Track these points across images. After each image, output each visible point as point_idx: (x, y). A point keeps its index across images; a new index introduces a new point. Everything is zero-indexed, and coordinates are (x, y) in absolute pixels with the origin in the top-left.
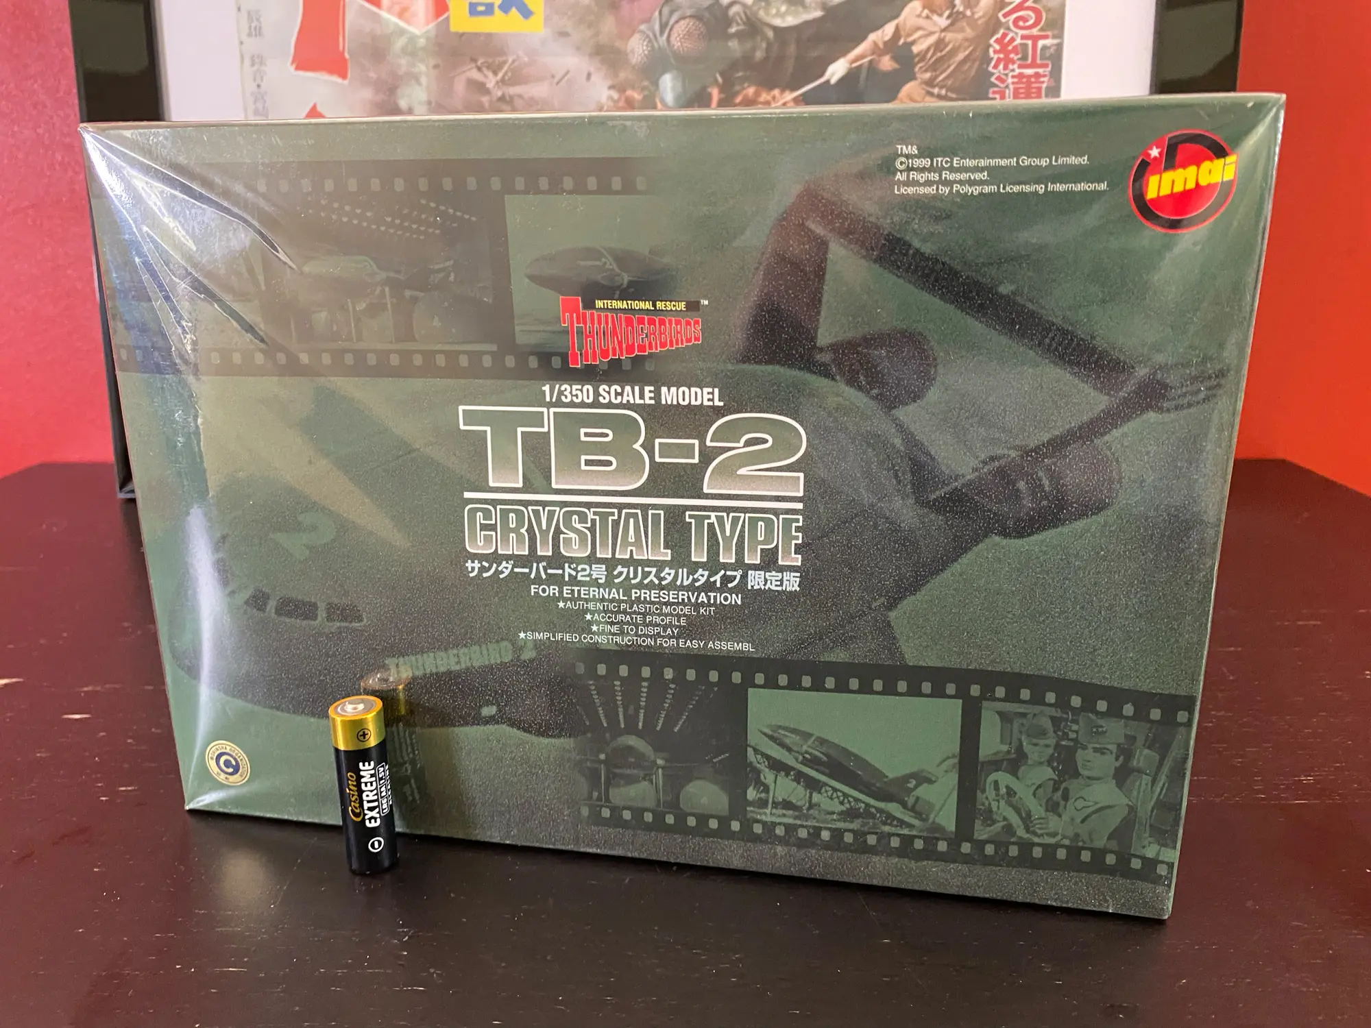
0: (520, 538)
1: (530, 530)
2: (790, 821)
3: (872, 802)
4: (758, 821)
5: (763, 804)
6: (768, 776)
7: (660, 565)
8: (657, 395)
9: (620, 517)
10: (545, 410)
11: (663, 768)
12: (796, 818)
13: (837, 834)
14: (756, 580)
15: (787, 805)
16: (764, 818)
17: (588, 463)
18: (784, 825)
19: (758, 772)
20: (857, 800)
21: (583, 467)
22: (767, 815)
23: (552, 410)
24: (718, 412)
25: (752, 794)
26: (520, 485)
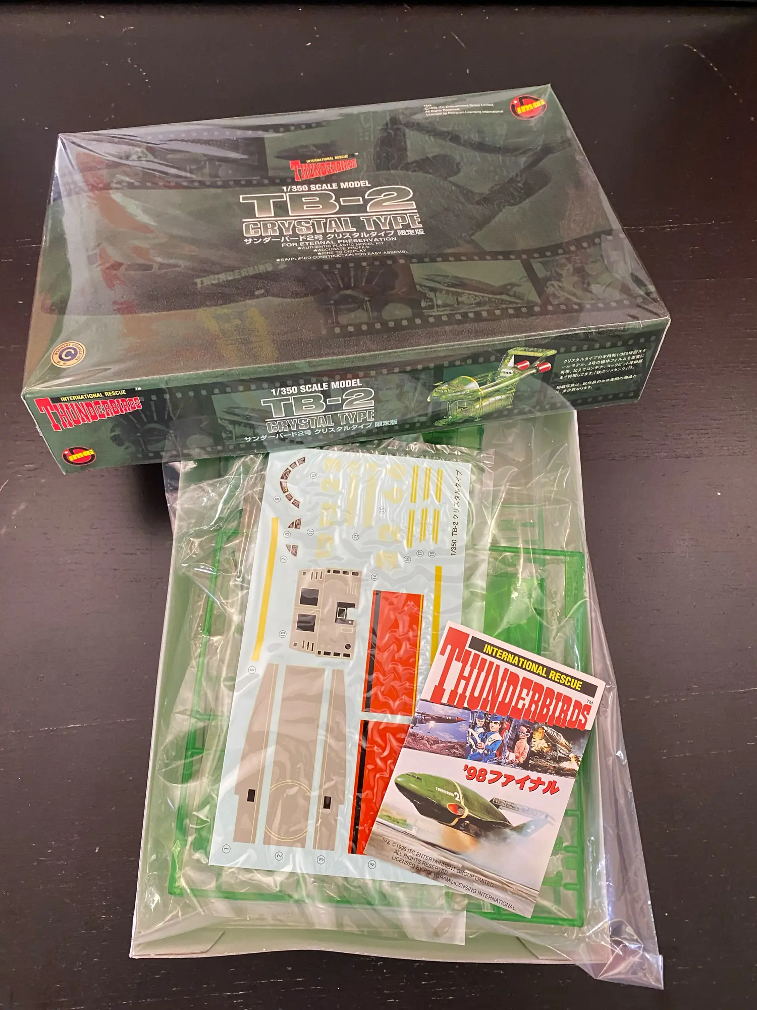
0: (274, 231)
1: (279, 228)
2: (449, 312)
3: (491, 296)
4: (431, 316)
5: (431, 307)
6: (431, 295)
7: (351, 233)
8: (339, 186)
9: (327, 221)
10: (284, 194)
11: (369, 301)
12: (452, 310)
13: (477, 314)
14: (403, 233)
15: (445, 305)
16: (434, 314)
17: (307, 207)
18: (446, 315)
19: (425, 294)
20: (483, 297)
21: (305, 208)
22: (435, 312)
23: (287, 194)
24: (369, 188)
25: (423, 304)
26: (273, 215)
